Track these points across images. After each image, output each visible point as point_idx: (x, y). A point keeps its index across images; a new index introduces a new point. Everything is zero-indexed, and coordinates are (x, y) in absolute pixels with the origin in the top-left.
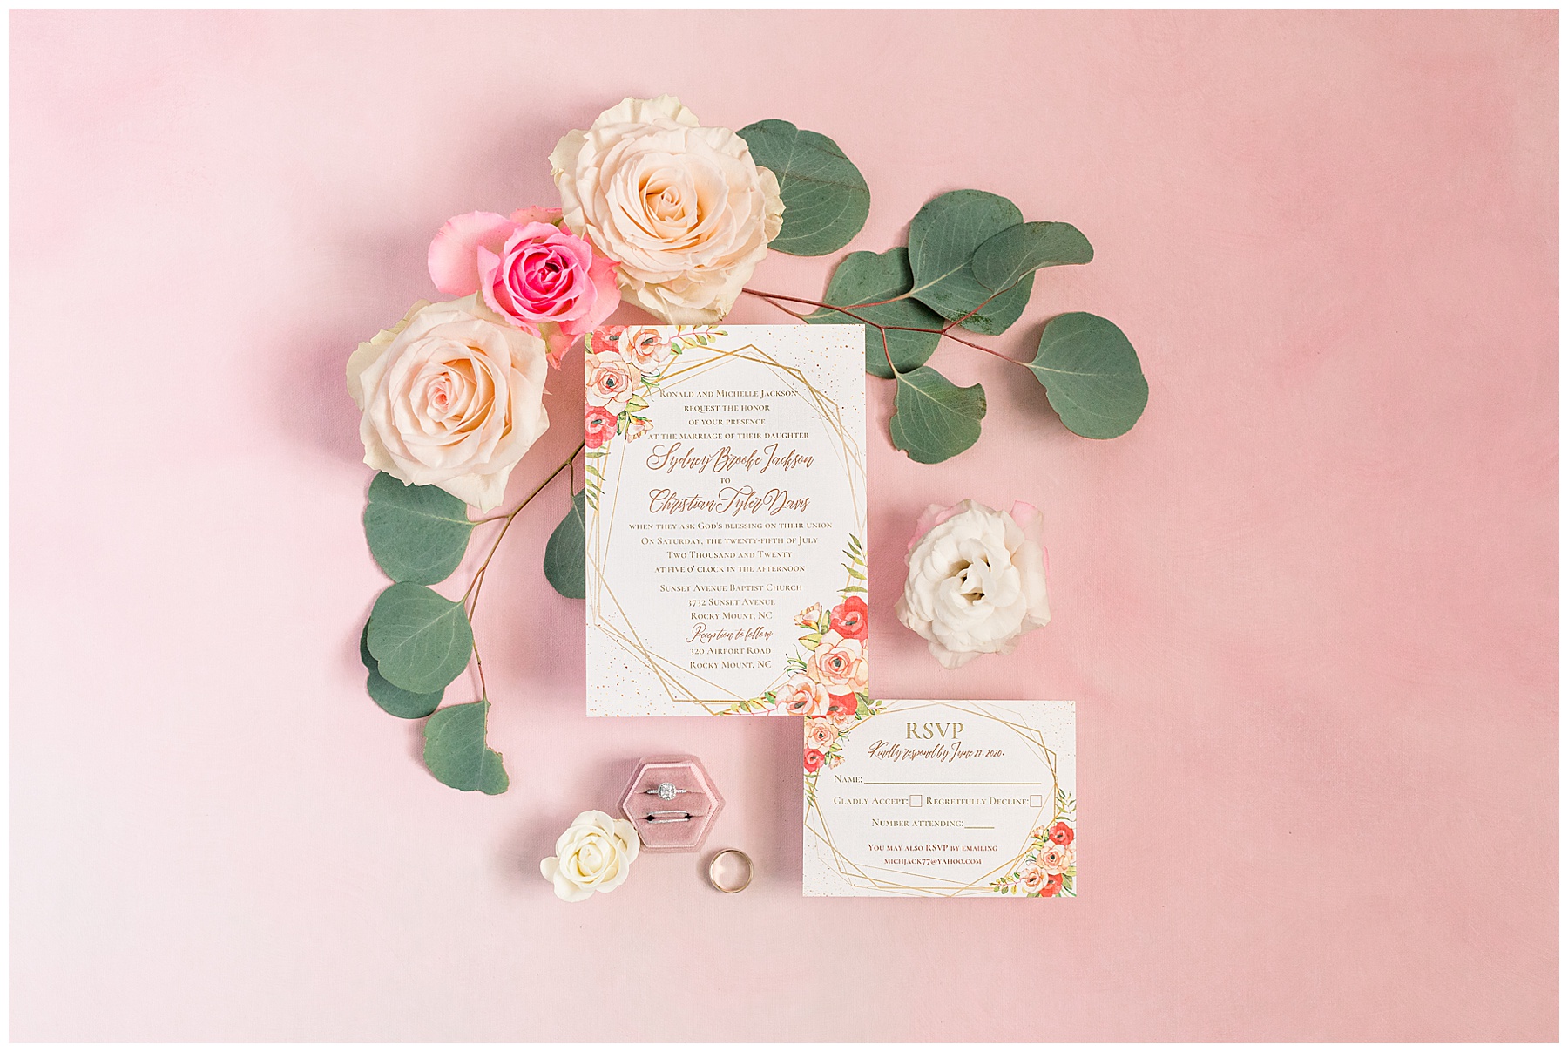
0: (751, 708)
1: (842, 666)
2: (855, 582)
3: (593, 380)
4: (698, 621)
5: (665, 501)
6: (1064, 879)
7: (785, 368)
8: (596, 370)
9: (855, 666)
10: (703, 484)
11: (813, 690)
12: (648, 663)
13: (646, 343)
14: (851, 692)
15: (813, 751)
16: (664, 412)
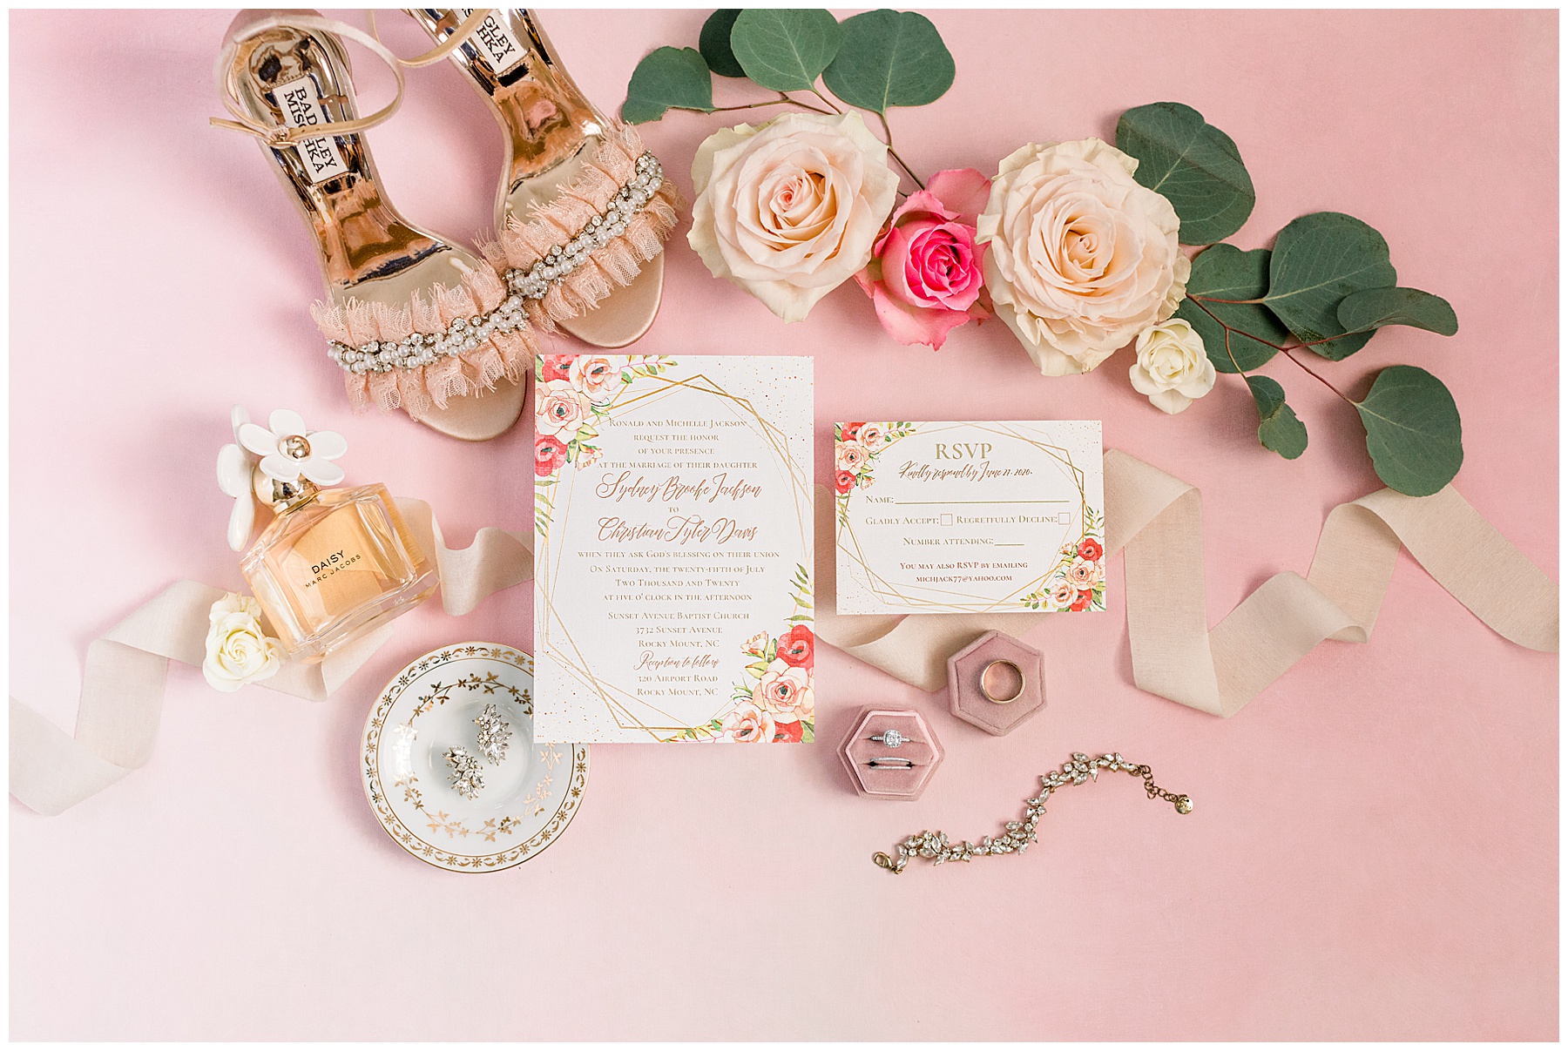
0: (698, 735)
1: (788, 694)
2: (801, 611)
3: (544, 408)
4: (646, 648)
5: (613, 529)
6: (1094, 595)
7: (734, 399)
8: (547, 399)
9: (801, 694)
10: (654, 513)
11: (759, 718)
12: (595, 689)
13: (596, 372)
14: (796, 720)
15: (845, 473)
16: (614, 442)
